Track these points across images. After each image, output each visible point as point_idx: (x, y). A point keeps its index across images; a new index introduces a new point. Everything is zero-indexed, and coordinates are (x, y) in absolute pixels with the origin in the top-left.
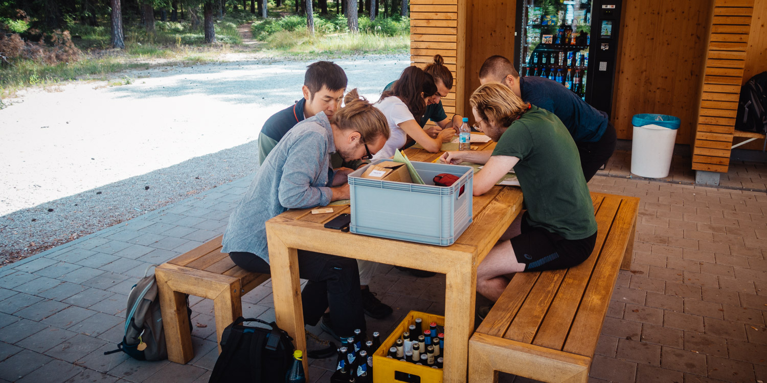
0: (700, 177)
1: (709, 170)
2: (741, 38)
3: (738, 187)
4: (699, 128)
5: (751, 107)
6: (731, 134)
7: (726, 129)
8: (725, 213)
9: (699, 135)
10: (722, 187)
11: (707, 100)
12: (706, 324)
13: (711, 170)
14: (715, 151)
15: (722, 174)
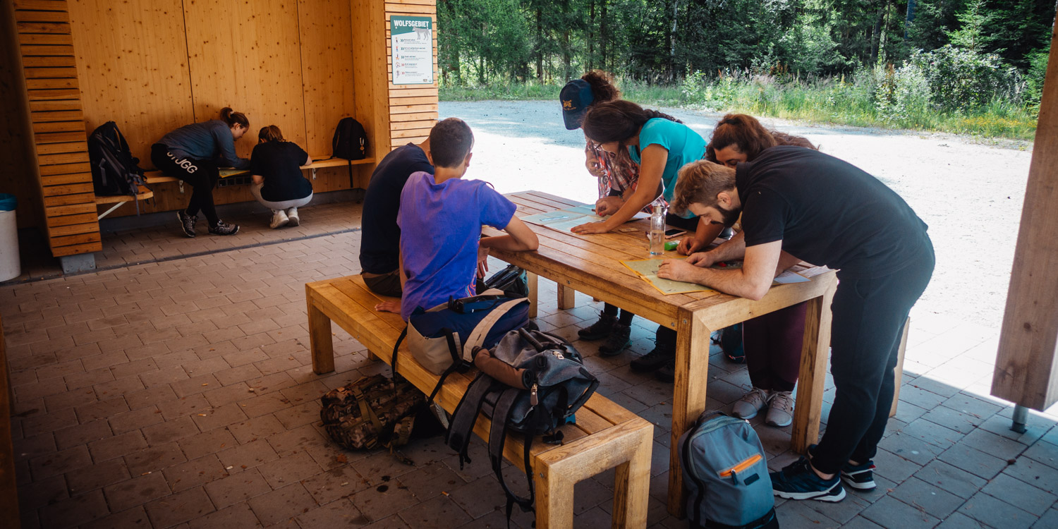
0: (67, 265)
1: (77, 253)
2: (69, 84)
3: (121, 264)
4: (47, 202)
5: (106, 165)
6: (92, 202)
7: (84, 197)
8: (117, 299)
9: (49, 212)
10: (101, 270)
11: (47, 165)
12: (147, 436)
13: (80, 252)
14: (78, 227)
15: (96, 254)
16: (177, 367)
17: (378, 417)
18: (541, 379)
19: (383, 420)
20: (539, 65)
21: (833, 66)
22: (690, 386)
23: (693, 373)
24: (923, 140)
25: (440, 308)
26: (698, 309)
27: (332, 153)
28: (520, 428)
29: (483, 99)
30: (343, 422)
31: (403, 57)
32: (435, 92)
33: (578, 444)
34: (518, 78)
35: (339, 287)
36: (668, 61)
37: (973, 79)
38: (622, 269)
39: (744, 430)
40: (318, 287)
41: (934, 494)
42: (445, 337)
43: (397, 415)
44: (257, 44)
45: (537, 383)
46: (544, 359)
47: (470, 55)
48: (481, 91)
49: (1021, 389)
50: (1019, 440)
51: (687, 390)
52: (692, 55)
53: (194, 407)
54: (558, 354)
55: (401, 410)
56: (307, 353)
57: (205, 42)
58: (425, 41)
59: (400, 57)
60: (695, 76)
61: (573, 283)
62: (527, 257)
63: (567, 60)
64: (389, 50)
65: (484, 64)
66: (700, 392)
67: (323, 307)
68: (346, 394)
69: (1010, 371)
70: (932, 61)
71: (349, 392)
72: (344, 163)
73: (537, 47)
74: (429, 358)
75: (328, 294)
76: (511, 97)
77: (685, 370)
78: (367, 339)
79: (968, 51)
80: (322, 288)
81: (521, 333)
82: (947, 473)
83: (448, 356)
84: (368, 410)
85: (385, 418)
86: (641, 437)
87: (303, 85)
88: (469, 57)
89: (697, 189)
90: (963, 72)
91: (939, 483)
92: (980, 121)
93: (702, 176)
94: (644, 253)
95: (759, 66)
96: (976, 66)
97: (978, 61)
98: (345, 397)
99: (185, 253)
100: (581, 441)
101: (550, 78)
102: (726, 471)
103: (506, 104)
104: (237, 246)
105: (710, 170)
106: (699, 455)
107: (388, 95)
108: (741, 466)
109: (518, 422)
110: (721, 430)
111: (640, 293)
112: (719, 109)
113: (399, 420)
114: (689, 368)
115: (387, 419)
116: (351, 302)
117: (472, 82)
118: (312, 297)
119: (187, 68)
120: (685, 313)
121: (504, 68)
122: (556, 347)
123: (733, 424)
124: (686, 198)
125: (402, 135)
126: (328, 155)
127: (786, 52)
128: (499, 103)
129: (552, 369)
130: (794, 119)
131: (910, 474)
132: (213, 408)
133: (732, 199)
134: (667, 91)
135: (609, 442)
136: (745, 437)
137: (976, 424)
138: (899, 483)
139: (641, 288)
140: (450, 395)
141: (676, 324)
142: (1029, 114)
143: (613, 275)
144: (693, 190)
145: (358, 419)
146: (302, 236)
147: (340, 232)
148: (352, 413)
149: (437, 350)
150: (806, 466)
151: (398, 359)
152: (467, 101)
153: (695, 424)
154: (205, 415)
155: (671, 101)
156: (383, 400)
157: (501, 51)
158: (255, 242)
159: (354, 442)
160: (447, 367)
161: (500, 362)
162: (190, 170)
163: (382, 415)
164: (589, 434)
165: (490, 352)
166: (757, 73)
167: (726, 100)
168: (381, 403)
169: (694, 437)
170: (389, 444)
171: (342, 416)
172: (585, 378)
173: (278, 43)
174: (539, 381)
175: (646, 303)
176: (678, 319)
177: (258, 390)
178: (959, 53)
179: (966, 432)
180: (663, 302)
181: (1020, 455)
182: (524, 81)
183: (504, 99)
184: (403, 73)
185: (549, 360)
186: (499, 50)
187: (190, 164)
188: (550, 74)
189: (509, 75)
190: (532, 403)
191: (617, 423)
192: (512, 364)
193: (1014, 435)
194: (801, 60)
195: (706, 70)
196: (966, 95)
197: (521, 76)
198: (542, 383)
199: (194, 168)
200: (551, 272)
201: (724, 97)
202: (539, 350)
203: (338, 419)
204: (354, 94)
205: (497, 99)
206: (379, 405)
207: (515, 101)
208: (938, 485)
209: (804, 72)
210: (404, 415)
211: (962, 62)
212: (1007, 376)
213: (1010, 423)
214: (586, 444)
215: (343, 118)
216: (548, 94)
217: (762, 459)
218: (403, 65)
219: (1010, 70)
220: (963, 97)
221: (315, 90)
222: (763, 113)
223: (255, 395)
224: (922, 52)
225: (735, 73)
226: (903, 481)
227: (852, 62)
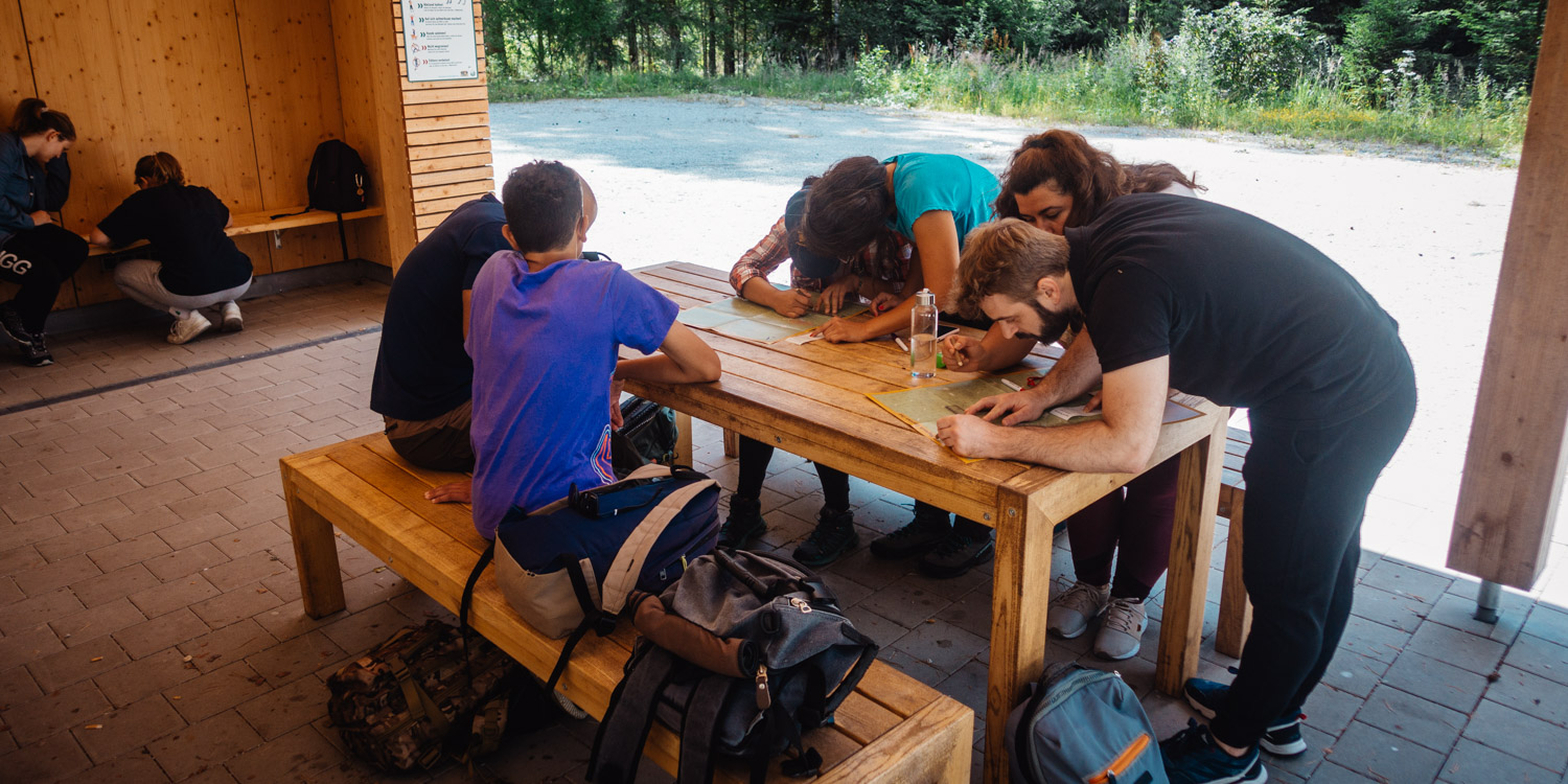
16: (39, 628)
17: (441, 706)
18: (774, 655)
19: (449, 712)
20: (631, 41)
21: (1072, 36)
22: (1022, 625)
23: (1027, 600)
24: (1211, 144)
25: (552, 508)
26: (1035, 489)
27: (307, 204)
28: (741, 753)
29: (548, 98)
30: (375, 725)
31: (423, 35)
32: (483, 93)
33: (848, 770)
34: (600, 62)
35: (343, 463)
36: (830, 32)
37: (1268, 53)
38: (872, 411)
39: (1116, 691)
40: (303, 464)
41: (1395, 749)
42: (565, 570)
43: (474, 698)
44: (156, 16)
45: (766, 664)
46: (775, 617)
47: (522, 28)
48: (541, 85)
49: (1496, 556)
50: (1492, 636)
51: (1018, 632)
52: (867, 23)
53: (77, 710)
54: (799, 601)
55: (481, 687)
56: (290, 577)
57: (57, 15)
58: (461, 6)
59: (418, 34)
60: (875, 54)
61: (788, 442)
62: (697, 395)
63: (674, 33)
64: (398, 22)
65: (544, 42)
66: (1038, 632)
67: (317, 502)
68: (376, 671)
69: (1478, 529)
70: (1213, 28)
71: (381, 665)
72: (328, 218)
73: (626, 14)
74: (537, 609)
75: (325, 477)
76: (592, 94)
77: (1013, 598)
78: (408, 566)
79: (1261, 12)
80: (313, 465)
81: (720, 561)
82: (1404, 707)
83: (573, 603)
84: (419, 694)
85: (453, 708)
86: (954, 737)
87: (247, 87)
88: (519, 31)
89: (1003, 269)
90: (1256, 43)
91: (1398, 727)
92: (1284, 116)
93: (1012, 244)
94: (901, 375)
95: (968, 37)
96: (1274, 34)
97: (1277, 27)
98: (373, 677)
99: (49, 395)
100: (853, 762)
101: (650, 62)
102: (1098, 775)
103: (584, 104)
104: (145, 375)
105: (1026, 234)
106: (1049, 749)
107: (402, 101)
108: (1122, 762)
109: (735, 743)
110: (1078, 696)
111: (919, 460)
112: (912, 105)
113: (478, 708)
114: (1020, 593)
115: (457, 708)
116: (370, 491)
117: (527, 71)
118: (293, 484)
119: (26, 62)
120: (1011, 497)
121: (577, 48)
122: (792, 585)
123: (1095, 683)
124: (981, 284)
125: (430, 167)
126: (301, 205)
127: (1004, 15)
128: (572, 104)
129: (793, 634)
130: (1022, 116)
131: (1350, 716)
132: (116, 708)
133: (1062, 290)
134: (833, 78)
135: (903, 759)
136: (1117, 703)
137: (1422, 614)
138: (1337, 734)
139: (919, 450)
140: (586, 680)
141: (993, 515)
142: (1347, 102)
143: (861, 425)
144: (996, 269)
145: (402, 716)
146: (263, 350)
147: (332, 339)
148: (389, 704)
149: (552, 594)
150: (1204, 736)
151: (474, 607)
152: (521, 101)
153: (1032, 691)
154: (99, 727)
155: (839, 93)
156: (446, 673)
157: (571, 21)
158: (179, 367)
159: (398, 759)
160: (575, 624)
161: (689, 626)
162: (18, 268)
163: (448, 702)
164: (864, 745)
165: (663, 601)
166: (965, 48)
167: (921, 90)
168: (442, 679)
169: (1038, 717)
170: (465, 757)
171: (370, 713)
172: (853, 643)
173: (196, 15)
174: (770, 659)
175: (932, 478)
176: (997, 506)
177: (199, 662)
178: (1250, 14)
179: (1411, 630)
180: (967, 477)
181: (1501, 663)
182: (609, 68)
183: (582, 97)
184: (425, 62)
185: (784, 617)
186: (568, 19)
187: (16, 258)
188: (649, 55)
189: (585, 58)
190: (760, 704)
191: (908, 713)
192: (712, 627)
193: (1481, 627)
194: (1028, 27)
195: (889, 45)
196: (1260, 77)
197: (604, 59)
198: (775, 664)
199: (25, 265)
200: (744, 421)
201: (918, 86)
202: (765, 597)
203: (364, 720)
204: (340, 99)
205: (570, 97)
206: (440, 683)
207: (599, 100)
208: (1396, 732)
209: (1032, 46)
210: (489, 696)
211: (1254, 28)
212: (1473, 538)
213: (1473, 607)
214: (863, 769)
215: (322, 141)
216: (650, 87)
217: (1150, 742)
218: (424, 48)
219: (1321, 38)
220: (1257, 79)
221: (268, 94)
222: (978, 109)
223: (198, 673)
224: (1198, 14)
225: (934, 49)
226: (1343, 731)
227: (1098, 29)
